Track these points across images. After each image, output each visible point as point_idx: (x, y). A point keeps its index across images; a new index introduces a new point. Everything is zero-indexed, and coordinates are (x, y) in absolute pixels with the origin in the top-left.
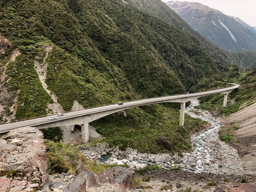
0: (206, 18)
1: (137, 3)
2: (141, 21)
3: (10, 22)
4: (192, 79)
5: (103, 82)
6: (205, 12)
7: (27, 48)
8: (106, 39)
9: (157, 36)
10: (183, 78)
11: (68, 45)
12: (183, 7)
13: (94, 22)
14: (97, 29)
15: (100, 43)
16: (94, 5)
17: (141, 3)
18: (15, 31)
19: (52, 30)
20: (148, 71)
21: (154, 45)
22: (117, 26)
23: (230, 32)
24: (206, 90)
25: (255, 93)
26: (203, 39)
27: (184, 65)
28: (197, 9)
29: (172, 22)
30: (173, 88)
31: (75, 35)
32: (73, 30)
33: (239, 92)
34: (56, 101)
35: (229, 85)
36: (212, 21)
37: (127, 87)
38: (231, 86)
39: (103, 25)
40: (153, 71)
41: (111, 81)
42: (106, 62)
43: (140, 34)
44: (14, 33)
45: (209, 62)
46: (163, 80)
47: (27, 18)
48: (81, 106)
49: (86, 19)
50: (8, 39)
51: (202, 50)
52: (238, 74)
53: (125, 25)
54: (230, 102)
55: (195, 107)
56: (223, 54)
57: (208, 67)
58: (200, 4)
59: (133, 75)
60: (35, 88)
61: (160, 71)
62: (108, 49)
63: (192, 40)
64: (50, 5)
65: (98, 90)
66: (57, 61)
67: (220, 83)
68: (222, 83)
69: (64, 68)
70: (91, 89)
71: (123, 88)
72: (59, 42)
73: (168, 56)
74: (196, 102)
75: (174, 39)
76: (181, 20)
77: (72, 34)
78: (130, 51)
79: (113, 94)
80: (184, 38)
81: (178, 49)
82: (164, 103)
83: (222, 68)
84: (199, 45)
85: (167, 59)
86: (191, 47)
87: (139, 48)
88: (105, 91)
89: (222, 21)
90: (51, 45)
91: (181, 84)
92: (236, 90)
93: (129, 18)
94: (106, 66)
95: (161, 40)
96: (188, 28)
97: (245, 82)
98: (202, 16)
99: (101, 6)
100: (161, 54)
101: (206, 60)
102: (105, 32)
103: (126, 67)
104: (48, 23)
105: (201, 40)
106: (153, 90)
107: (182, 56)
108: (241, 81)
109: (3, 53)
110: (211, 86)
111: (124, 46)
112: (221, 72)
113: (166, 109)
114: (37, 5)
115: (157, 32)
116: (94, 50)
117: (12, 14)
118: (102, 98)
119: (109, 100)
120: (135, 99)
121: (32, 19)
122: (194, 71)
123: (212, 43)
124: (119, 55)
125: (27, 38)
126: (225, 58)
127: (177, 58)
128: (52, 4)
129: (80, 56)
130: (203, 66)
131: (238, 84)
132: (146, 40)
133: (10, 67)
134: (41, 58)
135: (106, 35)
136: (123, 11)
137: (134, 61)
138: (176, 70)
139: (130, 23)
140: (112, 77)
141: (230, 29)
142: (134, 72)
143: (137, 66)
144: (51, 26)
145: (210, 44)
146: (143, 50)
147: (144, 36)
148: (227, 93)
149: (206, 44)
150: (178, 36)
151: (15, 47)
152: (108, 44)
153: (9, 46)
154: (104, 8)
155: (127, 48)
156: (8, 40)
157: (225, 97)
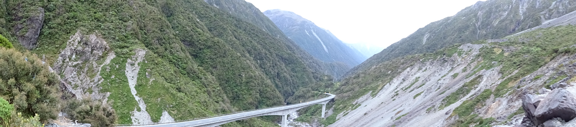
0: (299, 27)
1: (229, 8)
2: (234, 26)
3: (110, 26)
4: (289, 89)
5: (196, 91)
6: (298, 21)
7: (122, 52)
8: (198, 44)
9: (252, 42)
10: (280, 87)
11: (160, 49)
12: (277, 15)
13: (186, 26)
14: (189, 33)
15: (191, 49)
16: (185, 9)
17: (233, 7)
18: (113, 34)
19: (146, 34)
20: (244, 80)
21: (249, 52)
22: (209, 30)
23: (322, 43)
24: (304, 102)
25: (349, 103)
26: (298, 48)
27: (281, 74)
28: (290, 18)
29: (266, 28)
30: (271, 99)
31: (168, 40)
32: (166, 34)
33: (336, 102)
34: (144, 110)
35: (325, 95)
36: (306, 30)
37: (222, 98)
38: (327, 96)
39: (195, 30)
40: (250, 80)
41: (205, 91)
42: (198, 69)
43: (233, 39)
44: (112, 36)
45: (305, 71)
46: (260, 90)
47: (125, 21)
48: (170, 117)
49: (179, 24)
50: (106, 41)
51: (298, 58)
52: (333, 84)
53: (217, 30)
54: (328, 113)
55: (294, 120)
56: (317, 64)
57: (304, 76)
58: (293, 13)
59: (226, 84)
60: (124, 93)
61: (257, 80)
62: (200, 55)
63: (288, 49)
64: (146, 10)
65: (191, 100)
66: (149, 66)
67: (317, 93)
68: (319, 93)
69: (155, 74)
70: (183, 99)
71: (217, 99)
72: (151, 46)
73: (264, 64)
74: (295, 114)
75: (270, 47)
76: (275, 27)
77: (164, 39)
78: (224, 57)
79: (207, 105)
80: (279, 46)
81: (274, 57)
82: (262, 117)
83: (317, 78)
84: (294, 53)
85: (263, 67)
86: (287, 55)
87: (234, 54)
88: (198, 102)
89: (314, 32)
90: (144, 49)
91: (279, 95)
92: (333, 100)
93: (222, 23)
94: (198, 74)
95: (256, 46)
96: (283, 35)
97: (339, 92)
98: (296, 25)
99: (192, 10)
100: (256, 61)
101: (302, 69)
102: (197, 37)
103: (220, 75)
104: (143, 26)
105: (296, 48)
106: (249, 101)
107: (278, 65)
108: (336, 91)
109: (100, 54)
110: (309, 96)
111: (218, 51)
112: (316, 81)
113: (265, 123)
114: (135, 10)
115: (251, 37)
116: (186, 56)
117: (113, 18)
118: (195, 110)
119: (203, 112)
120: (231, 112)
121: (130, 23)
122: (291, 80)
123: (306, 53)
124: (212, 61)
125: (123, 41)
126: (319, 68)
127: (273, 67)
128: (148, 8)
129: (172, 62)
130: (299, 75)
131: (333, 94)
132: (240, 46)
133: (104, 69)
134: (134, 62)
135: (199, 40)
136: (215, 15)
137: (228, 68)
138: (272, 79)
139: (223, 28)
140: (205, 86)
141: (322, 40)
142: (228, 80)
143: (231, 74)
144: (146, 30)
145: (304, 53)
146: (238, 57)
147: (238, 42)
148: (325, 103)
149: (301, 53)
150: (273, 43)
151: (111, 49)
152: (200, 50)
153: (106, 49)
154: (196, 13)
155: (221, 54)
156: (106, 43)
157: (324, 108)
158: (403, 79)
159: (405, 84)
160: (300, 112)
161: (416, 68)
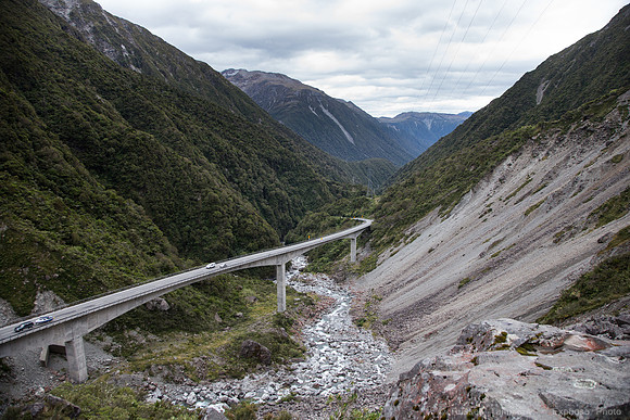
0: (297, 101)
1: (163, 72)
2: (174, 107)
4: (286, 216)
5: (106, 239)
6: (295, 91)
8: (102, 145)
9: (209, 135)
10: (271, 215)
11: (12, 161)
13: (71, 110)
14: (78, 124)
15: (87, 155)
16: (67, 75)
17: (171, 71)
20: (201, 207)
22: (124, 117)
23: (341, 127)
26: (298, 140)
27: (270, 191)
29: (236, 109)
30: (255, 238)
31: (30, 140)
32: (23, 127)
33: (375, 233)
35: (354, 222)
36: (310, 107)
37: (161, 246)
38: (359, 224)
39: (93, 116)
40: (212, 206)
42: (107, 194)
43: (175, 132)
45: (313, 182)
46: (233, 222)
51: (298, 159)
52: (367, 200)
53: (140, 116)
55: (301, 271)
56: (335, 166)
57: (313, 191)
59: (168, 217)
61: (226, 206)
62: (109, 166)
63: (279, 142)
67: (339, 219)
68: (343, 220)
70: (79, 258)
71: (152, 247)
73: (237, 175)
75: (245, 142)
77: (20, 137)
78: (158, 167)
79: (131, 263)
80: (263, 138)
81: (254, 160)
83: (337, 191)
84: (293, 151)
86: (279, 155)
87: (177, 160)
89: (325, 107)
91: (269, 229)
92: (369, 229)
93: (149, 102)
94: (108, 204)
95: (219, 143)
96: (268, 118)
97: (380, 213)
98: (291, 98)
99: (84, 75)
100: (221, 171)
101: (308, 178)
102: (99, 131)
103: (152, 202)
105: (295, 140)
106: (215, 246)
107: (263, 174)
108: (373, 212)
110: (324, 226)
111: (144, 157)
112: (336, 198)
113: (248, 281)
115: (209, 127)
116: (78, 170)
119: (124, 277)
120: (182, 269)
122: (290, 201)
124: (135, 176)
126: (340, 174)
127: (255, 178)
129: (45, 185)
130: (305, 190)
131: (369, 218)
132: (188, 144)
135: (102, 136)
137: (169, 188)
138: (254, 201)
139: (152, 111)
140: (124, 225)
142: (170, 211)
143: (175, 198)
146: (187, 165)
147: (184, 137)
148: (355, 237)
149: (305, 149)
152: (108, 156)
154: (92, 82)
155: (152, 162)
157: (354, 245)
158: (500, 180)
159: (506, 189)
160: (311, 255)
161: (526, 155)
